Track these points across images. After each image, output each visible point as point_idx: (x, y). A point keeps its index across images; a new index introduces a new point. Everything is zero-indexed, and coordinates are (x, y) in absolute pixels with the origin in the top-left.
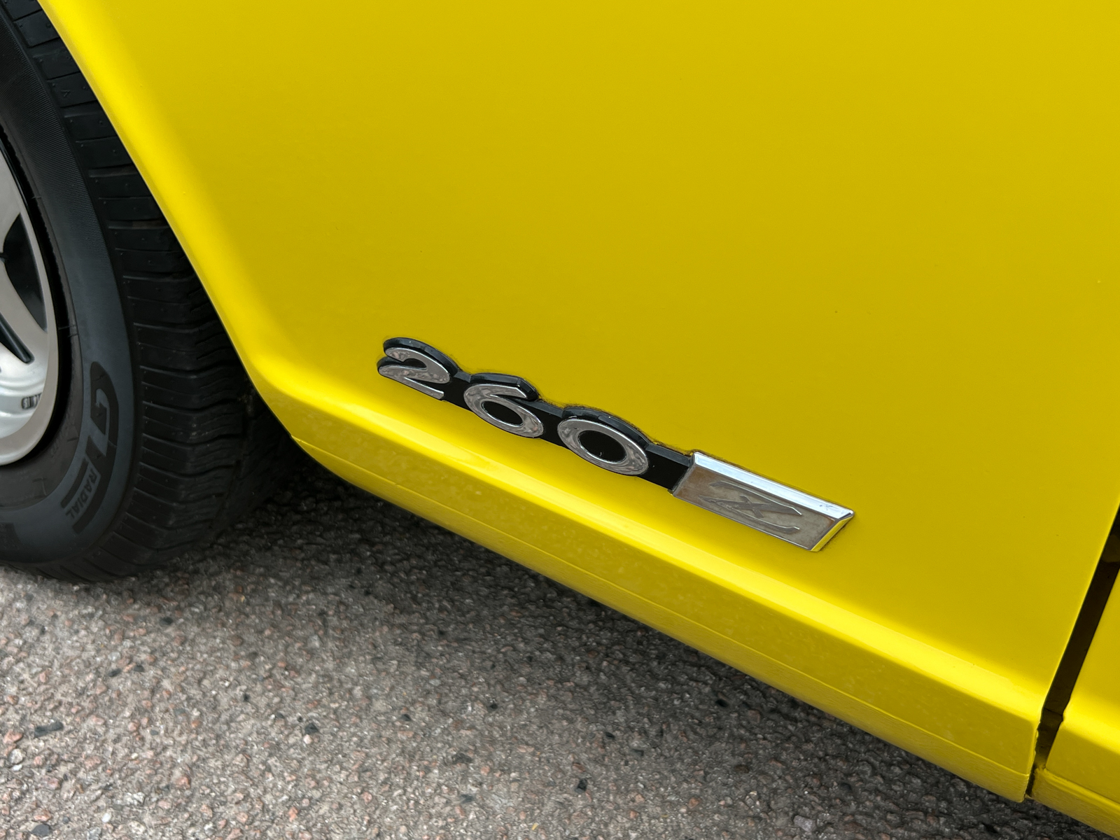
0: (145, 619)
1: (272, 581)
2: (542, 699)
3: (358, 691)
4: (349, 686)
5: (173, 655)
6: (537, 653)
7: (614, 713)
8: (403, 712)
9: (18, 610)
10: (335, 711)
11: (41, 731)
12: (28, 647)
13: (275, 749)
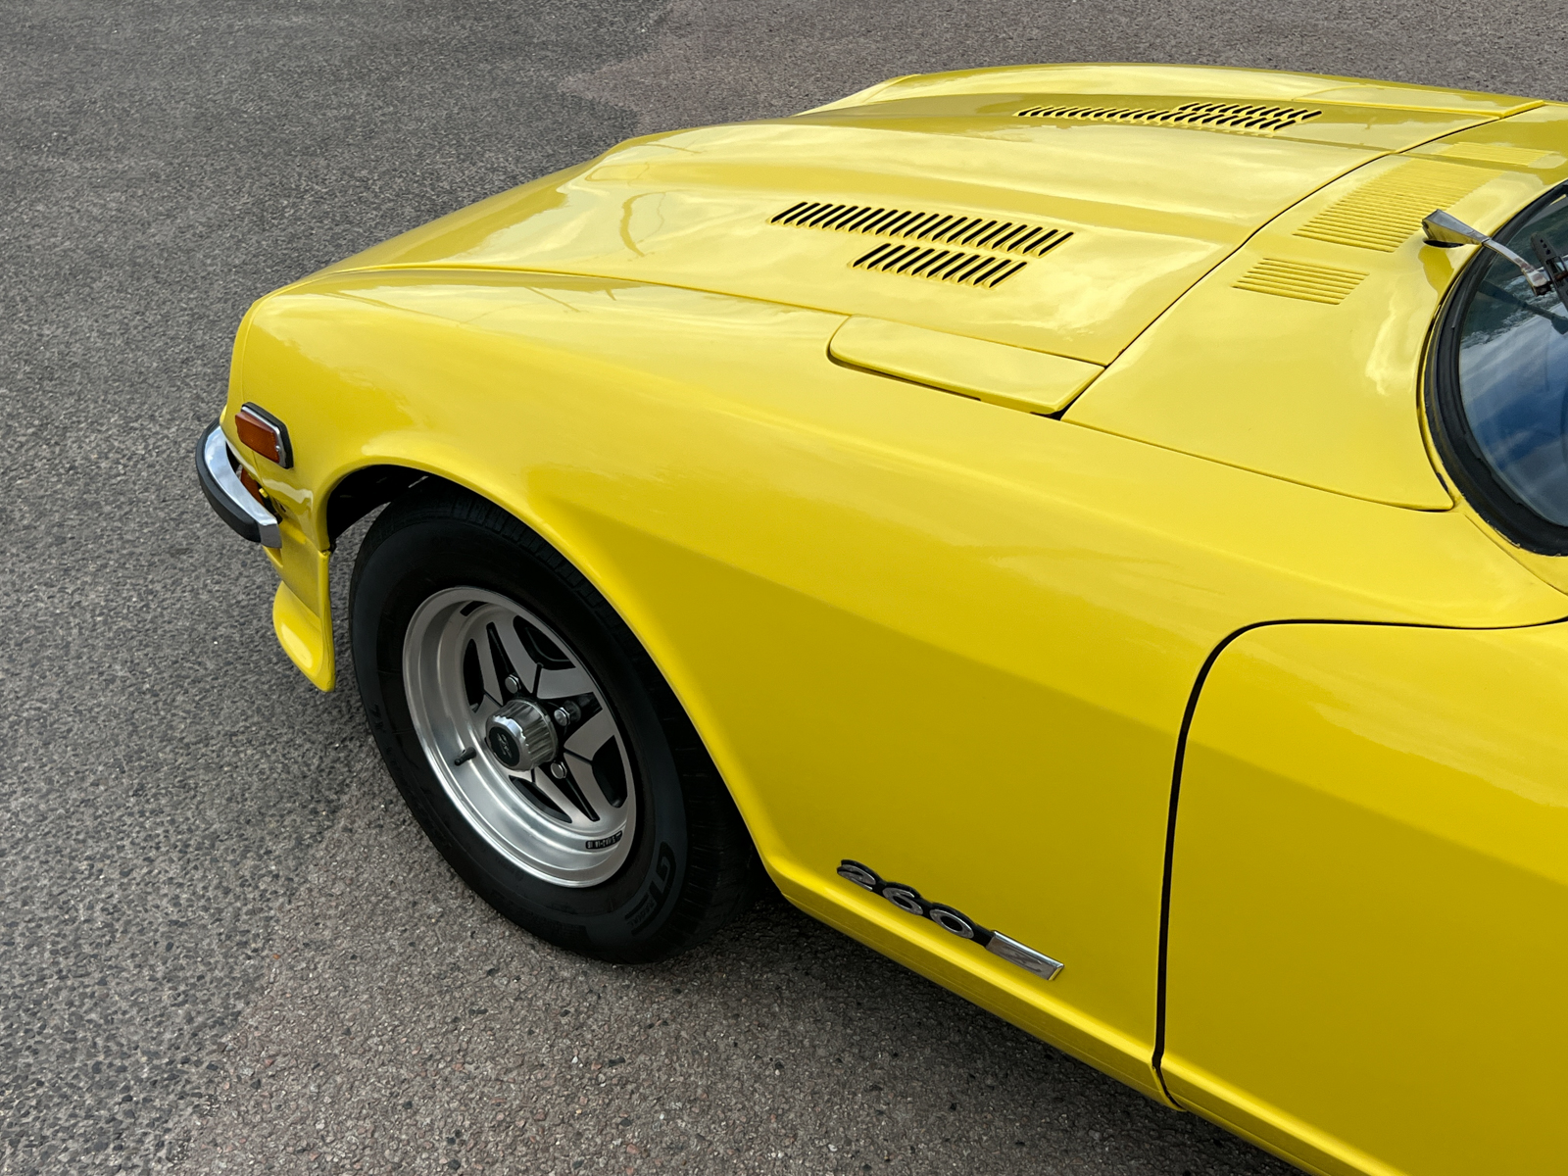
0: (663, 989)
1: (743, 964)
2: (928, 1051)
3: (806, 1042)
4: (801, 1038)
5: (686, 1015)
6: (925, 1020)
7: (976, 1062)
8: (837, 1057)
9: (581, 982)
10: (793, 1055)
11: (612, 1063)
12: (593, 1008)
13: (758, 1078)
